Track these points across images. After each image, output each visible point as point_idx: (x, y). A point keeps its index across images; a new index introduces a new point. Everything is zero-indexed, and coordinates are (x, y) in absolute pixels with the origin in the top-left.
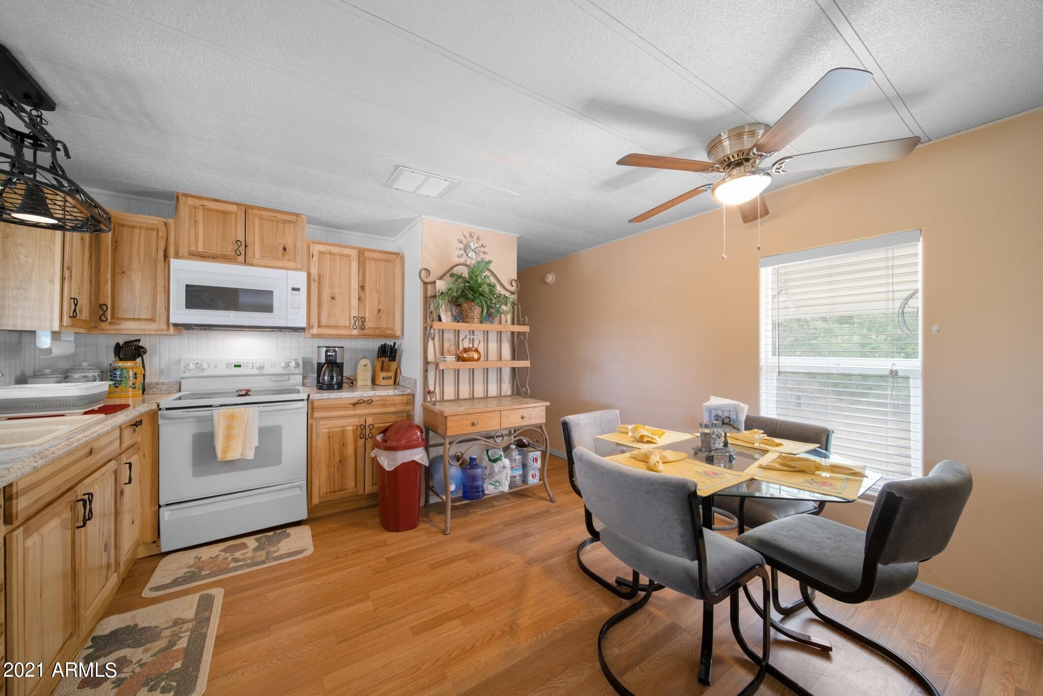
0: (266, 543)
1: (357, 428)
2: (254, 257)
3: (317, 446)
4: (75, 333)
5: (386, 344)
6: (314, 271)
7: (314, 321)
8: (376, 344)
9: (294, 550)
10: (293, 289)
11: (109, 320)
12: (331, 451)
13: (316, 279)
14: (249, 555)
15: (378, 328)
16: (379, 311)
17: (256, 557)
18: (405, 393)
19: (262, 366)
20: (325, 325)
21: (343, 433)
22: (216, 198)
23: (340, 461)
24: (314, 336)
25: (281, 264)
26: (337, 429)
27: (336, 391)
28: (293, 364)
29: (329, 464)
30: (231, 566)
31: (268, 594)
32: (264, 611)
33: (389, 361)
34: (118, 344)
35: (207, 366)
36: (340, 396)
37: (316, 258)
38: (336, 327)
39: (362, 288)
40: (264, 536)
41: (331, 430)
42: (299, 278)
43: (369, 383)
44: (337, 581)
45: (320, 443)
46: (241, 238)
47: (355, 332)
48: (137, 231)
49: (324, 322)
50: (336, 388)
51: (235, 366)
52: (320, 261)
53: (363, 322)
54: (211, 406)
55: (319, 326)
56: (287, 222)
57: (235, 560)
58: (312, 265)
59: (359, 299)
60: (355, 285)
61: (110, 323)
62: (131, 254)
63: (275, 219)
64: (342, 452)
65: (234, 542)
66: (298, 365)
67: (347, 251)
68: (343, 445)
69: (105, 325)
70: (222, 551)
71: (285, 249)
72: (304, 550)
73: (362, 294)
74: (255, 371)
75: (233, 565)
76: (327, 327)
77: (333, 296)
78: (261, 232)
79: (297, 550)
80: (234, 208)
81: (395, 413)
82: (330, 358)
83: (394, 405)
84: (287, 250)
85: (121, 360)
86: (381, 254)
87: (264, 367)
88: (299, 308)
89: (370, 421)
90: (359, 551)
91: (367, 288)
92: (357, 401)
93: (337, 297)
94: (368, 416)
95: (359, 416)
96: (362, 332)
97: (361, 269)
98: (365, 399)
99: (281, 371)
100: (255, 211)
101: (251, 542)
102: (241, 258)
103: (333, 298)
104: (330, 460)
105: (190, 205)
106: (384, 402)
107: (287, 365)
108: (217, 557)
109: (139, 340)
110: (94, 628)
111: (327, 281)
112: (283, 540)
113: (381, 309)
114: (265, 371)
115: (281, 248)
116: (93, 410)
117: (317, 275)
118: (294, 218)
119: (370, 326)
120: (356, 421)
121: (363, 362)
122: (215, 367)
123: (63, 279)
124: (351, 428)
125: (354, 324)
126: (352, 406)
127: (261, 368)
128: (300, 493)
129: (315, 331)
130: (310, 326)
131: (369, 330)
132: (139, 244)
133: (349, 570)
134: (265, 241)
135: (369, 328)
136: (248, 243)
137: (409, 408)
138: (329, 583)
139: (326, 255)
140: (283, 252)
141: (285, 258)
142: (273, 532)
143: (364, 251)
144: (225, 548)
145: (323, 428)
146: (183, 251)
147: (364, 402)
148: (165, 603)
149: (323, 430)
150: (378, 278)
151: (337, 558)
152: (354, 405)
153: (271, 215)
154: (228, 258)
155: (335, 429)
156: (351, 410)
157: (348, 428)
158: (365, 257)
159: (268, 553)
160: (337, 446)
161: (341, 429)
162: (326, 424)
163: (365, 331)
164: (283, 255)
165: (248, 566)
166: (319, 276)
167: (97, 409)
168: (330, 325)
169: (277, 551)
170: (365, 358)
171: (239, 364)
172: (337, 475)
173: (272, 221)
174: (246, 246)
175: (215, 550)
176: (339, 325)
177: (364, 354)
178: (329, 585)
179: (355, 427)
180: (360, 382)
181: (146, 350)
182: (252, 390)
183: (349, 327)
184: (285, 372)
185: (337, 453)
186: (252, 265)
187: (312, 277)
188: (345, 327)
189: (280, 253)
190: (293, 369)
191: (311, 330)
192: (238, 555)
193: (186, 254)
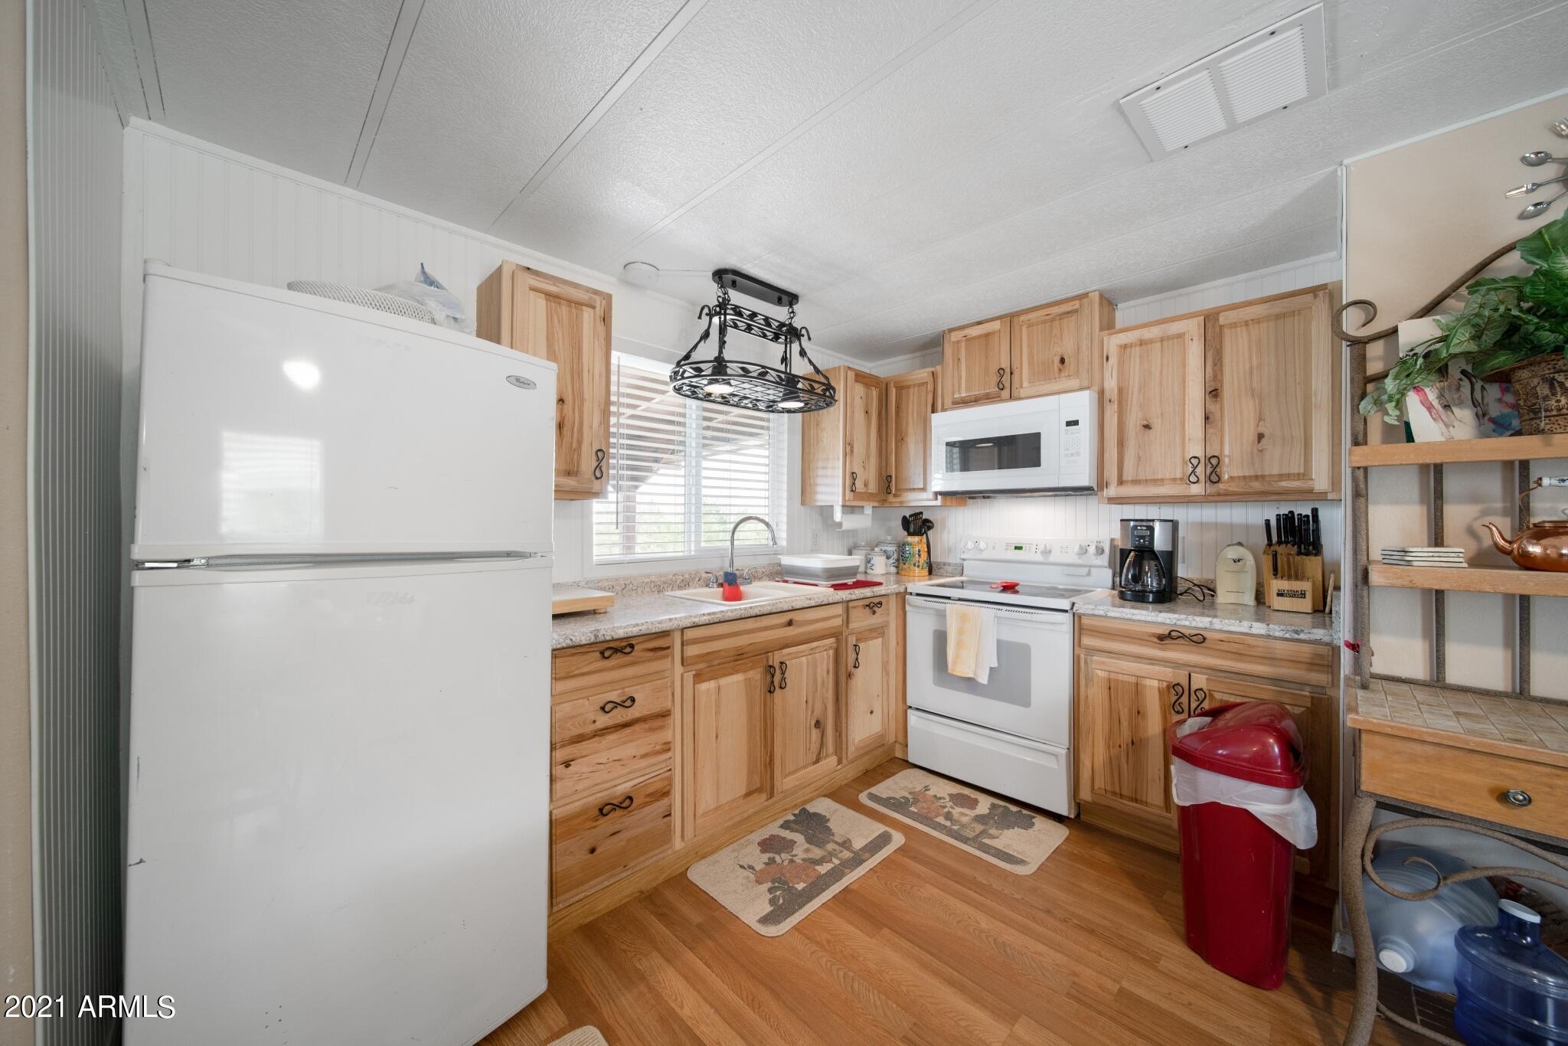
0: (996, 818)
1: (1168, 687)
2: (1021, 387)
3: (1087, 697)
4: (873, 507)
5: (1292, 512)
6: (1111, 384)
7: (1111, 473)
8: (1260, 515)
9: (1011, 853)
10: (1069, 424)
11: (894, 492)
12: (1113, 716)
13: (1115, 397)
14: (965, 820)
15: (1257, 477)
16: (1260, 436)
17: (967, 827)
18: (1302, 636)
19: (1048, 550)
20: (1130, 479)
21: (1137, 689)
22: (978, 320)
23: (1133, 743)
24: (1112, 500)
25: (1055, 387)
26: (1126, 678)
27: (1150, 606)
28: (1092, 550)
29: (1110, 739)
30: (937, 820)
31: (927, 885)
32: (901, 902)
33: (1299, 553)
34: (904, 518)
35: (985, 546)
36: (1129, 616)
37: (1113, 360)
38: (1156, 482)
39: (1214, 393)
40: (1005, 807)
41: (1113, 676)
42: (1080, 404)
43: (1249, 599)
44: (1008, 950)
45: (1095, 694)
46: (1005, 365)
47: (1196, 489)
48: (911, 390)
49: (1128, 475)
50: (1151, 600)
51: (1016, 548)
52: (1121, 363)
53: (1214, 468)
54: (949, 598)
55: (1121, 482)
56: (1066, 316)
57: (948, 816)
58: (1107, 375)
59: (1207, 418)
60: (1195, 392)
61: (895, 496)
62: (907, 417)
63: (1048, 317)
64: (1135, 728)
65: (970, 793)
66: (1100, 551)
67: (1175, 328)
68: (1139, 712)
69: (891, 498)
70: (951, 795)
71: (1062, 361)
72: (1022, 862)
73: (1212, 407)
74: (1039, 558)
75: (941, 820)
76: (1136, 482)
77: (1145, 423)
78: (1030, 347)
79: (1015, 854)
80: (996, 325)
81: (1275, 680)
82: (1139, 541)
83: (1270, 659)
84: (1066, 361)
85: (910, 534)
86: (1265, 306)
87: (1050, 551)
88: (1078, 454)
89: (1200, 681)
90: (1092, 932)
91: (1227, 393)
92: (1167, 632)
93: (1156, 423)
94: (1198, 670)
95: (1176, 665)
96: (1212, 489)
97: (1210, 355)
98: (1187, 632)
99: (1075, 560)
100: (1022, 318)
101: (984, 804)
102: (1006, 393)
103: (1147, 427)
104: (1111, 731)
105: (953, 342)
106: (1237, 647)
107: (1084, 551)
108: (940, 798)
109: (921, 513)
110: (811, 800)
111: (1135, 396)
112: (1016, 828)
113: (1267, 433)
114: (1052, 558)
115: (1057, 360)
116: (845, 584)
117: (1116, 390)
118: (1076, 305)
119: (1237, 472)
120: (1169, 674)
121: (1232, 553)
122: (994, 548)
123: (845, 455)
124: (1155, 683)
125: (1193, 472)
126: (1156, 640)
127: (1047, 552)
128: (1056, 767)
129: (1112, 491)
130: (1102, 484)
131: (1233, 484)
132: (913, 403)
133: (1041, 948)
134: (1035, 356)
135: (1232, 478)
136: (1014, 367)
137: (1319, 678)
138: (995, 940)
139: (1133, 348)
140: (1060, 365)
141: (1063, 374)
142: (1019, 809)
143: (1218, 313)
144: (957, 794)
145: (1100, 669)
146: (948, 402)
147: (1183, 636)
148: (861, 816)
149: (1099, 672)
150: (1255, 363)
151: (1048, 912)
152: (1161, 638)
153: (1042, 314)
154: (992, 396)
155: (1120, 677)
156: (1154, 647)
157: (1148, 682)
158: (1221, 327)
159: (983, 832)
160: (1126, 710)
161: (1133, 680)
162: (1103, 663)
163: (1221, 486)
164: (1060, 370)
165: (950, 833)
166: (1120, 390)
167: (851, 583)
168: (1141, 478)
169: (993, 837)
170: (1240, 544)
171: (1020, 545)
172: (1125, 766)
173: (1044, 322)
174: (1011, 374)
175: (945, 789)
176: (1160, 477)
177: (1235, 536)
178: (992, 942)
179: (1165, 684)
180: (1223, 597)
181: (933, 525)
182: (1021, 583)
183: (1181, 479)
184: (1080, 562)
185: (1125, 724)
186: (1020, 399)
187: (1107, 395)
188: (1175, 480)
189: (1056, 368)
190: (1094, 557)
191: (1105, 489)
192: (957, 811)
193: (950, 404)
